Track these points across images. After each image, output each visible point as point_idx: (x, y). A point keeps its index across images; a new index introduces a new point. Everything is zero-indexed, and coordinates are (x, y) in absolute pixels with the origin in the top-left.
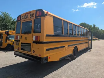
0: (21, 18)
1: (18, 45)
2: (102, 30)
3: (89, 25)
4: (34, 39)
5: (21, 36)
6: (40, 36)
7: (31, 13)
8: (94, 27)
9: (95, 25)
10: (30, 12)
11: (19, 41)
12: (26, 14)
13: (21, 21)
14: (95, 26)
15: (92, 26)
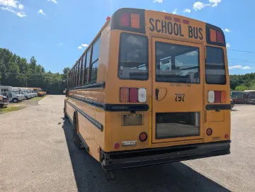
0: (148, 25)
1: (141, 124)
3: (19, 58)
8: (33, 63)
10: (186, 21)
13: (147, 34)
14: (35, 61)
15: (29, 62)
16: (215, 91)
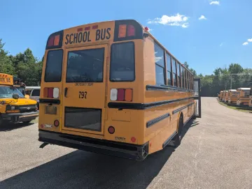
0: (65, 40)
1: (56, 114)
2: (201, 75)
4: (113, 98)
5: (66, 89)
6: (132, 89)
7: (100, 28)
9: (188, 64)
10: (95, 26)
11: (57, 102)
12: (80, 29)
13: (63, 47)
16: (118, 89)
